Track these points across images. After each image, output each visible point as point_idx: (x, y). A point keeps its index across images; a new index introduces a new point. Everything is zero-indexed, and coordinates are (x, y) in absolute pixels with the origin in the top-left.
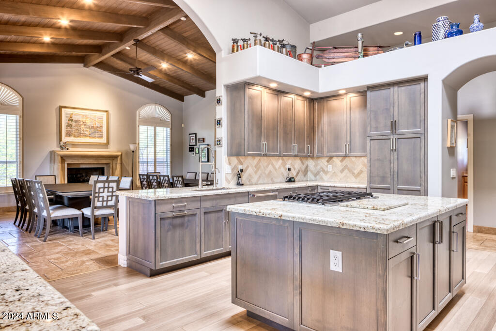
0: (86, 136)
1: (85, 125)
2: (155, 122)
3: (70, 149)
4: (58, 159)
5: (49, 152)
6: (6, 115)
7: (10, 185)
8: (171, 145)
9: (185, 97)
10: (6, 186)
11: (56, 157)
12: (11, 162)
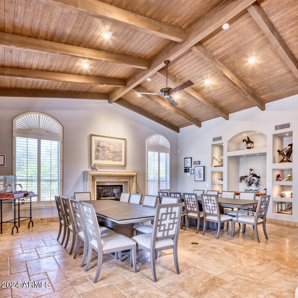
0: (109, 159)
1: (109, 150)
2: (159, 149)
3: (99, 170)
4: (90, 178)
5: (82, 172)
6: (50, 141)
7: (53, 199)
8: (170, 167)
9: (180, 129)
10: (50, 200)
11: (88, 176)
12: (54, 181)
